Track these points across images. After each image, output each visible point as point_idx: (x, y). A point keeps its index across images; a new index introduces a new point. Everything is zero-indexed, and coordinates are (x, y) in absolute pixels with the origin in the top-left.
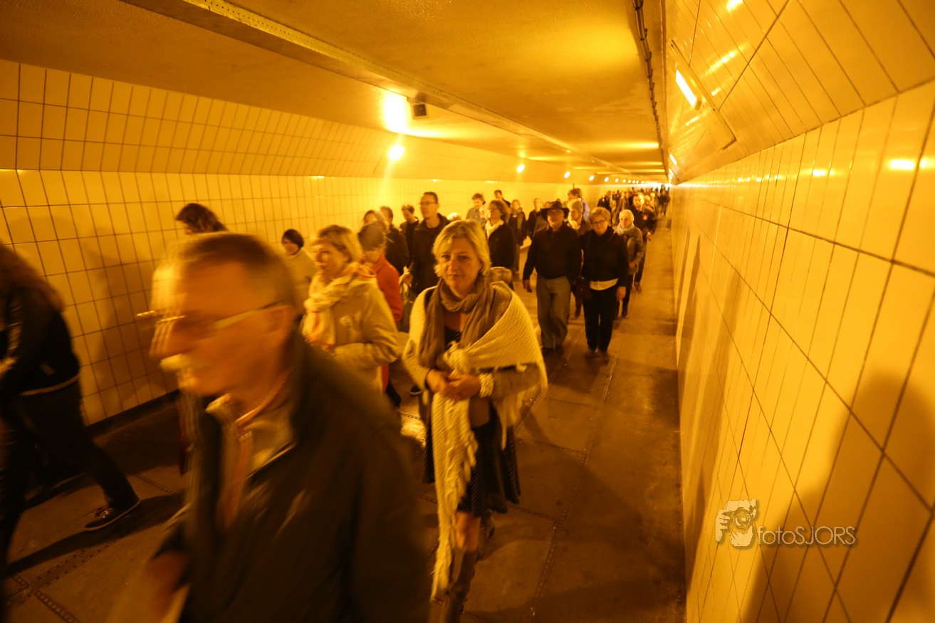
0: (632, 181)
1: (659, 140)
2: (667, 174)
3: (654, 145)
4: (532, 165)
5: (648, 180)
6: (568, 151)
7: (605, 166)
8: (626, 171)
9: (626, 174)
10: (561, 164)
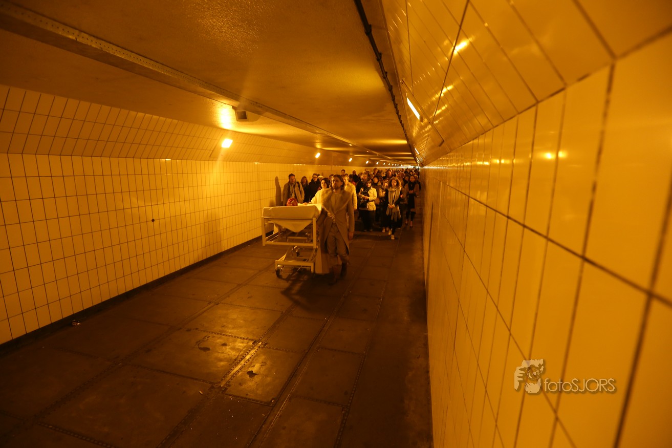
0: (394, 164)
1: (407, 139)
2: (416, 160)
3: (405, 142)
4: (325, 154)
5: (405, 164)
6: (351, 145)
7: (376, 154)
8: (389, 158)
9: (390, 160)
10: (347, 153)
